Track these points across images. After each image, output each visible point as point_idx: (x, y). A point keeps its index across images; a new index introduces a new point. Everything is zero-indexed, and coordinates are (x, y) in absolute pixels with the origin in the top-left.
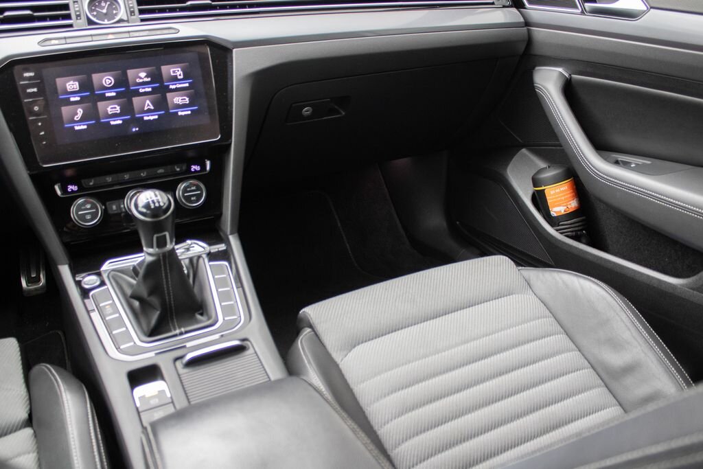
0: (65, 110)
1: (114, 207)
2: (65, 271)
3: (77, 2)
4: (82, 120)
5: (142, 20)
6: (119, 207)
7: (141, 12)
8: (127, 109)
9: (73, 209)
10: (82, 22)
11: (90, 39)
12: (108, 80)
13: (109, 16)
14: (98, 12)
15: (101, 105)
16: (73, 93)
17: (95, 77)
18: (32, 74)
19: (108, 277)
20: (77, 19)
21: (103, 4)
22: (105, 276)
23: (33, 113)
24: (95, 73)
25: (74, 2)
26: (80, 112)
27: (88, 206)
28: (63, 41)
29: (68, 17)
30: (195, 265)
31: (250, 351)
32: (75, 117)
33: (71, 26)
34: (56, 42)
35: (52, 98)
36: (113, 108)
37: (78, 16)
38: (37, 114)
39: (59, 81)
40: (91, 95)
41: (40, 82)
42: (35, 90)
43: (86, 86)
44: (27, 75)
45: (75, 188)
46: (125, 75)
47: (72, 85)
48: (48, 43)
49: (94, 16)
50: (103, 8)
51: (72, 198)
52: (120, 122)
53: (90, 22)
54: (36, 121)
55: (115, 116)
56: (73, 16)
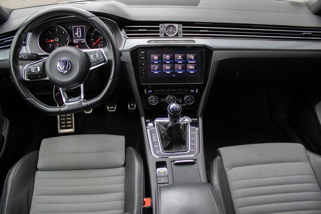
0: (152, 66)
1: (162, 100)
2: (143, 119)
4: (157, 70)
5: (183, 36)
6: (164, 100)
7: (184, 32)
8: (173, 68)
9: (149, 98)
10: (163, 34)
11: (164, 42)
12: (168, 57)
13: (172, 33)
14: (169, 31)
15: (164, 65)
16: (156, 60)
17: (164, 55)
18: (143, 52)
19: (156, 124)
20: (161, 34)
21: (171, 28)
22: (155, 124)
23: (141, 65)
24: (164, 54)
25: (161, 27)
26: (157, 67)
27: (154, 99)
28: (155, 42)
29: (158, 32)
30: (185, 126)
31: (196, 164)
32: (155, 68)
33: (159, 36)
34: (153, 42)
35: (149, 61)
36: (168, 67)
37: (162, 32)
38: (143, 66)
39: (152, 56)
40: (161, 62)
41: (145, 55)
42: (144, 58)
43: (160, 58)
44: (142, 52)
45: (151, 91)
46: (174, 56)
47: (156, 58)
48: (150, 42)
49: (167, 32)
50: (170, 30)
51: (149, 95)
52: (169, 72)
53: (165, 35)
54: (143, 68)
55: (168, 70)
56: (160, 32)
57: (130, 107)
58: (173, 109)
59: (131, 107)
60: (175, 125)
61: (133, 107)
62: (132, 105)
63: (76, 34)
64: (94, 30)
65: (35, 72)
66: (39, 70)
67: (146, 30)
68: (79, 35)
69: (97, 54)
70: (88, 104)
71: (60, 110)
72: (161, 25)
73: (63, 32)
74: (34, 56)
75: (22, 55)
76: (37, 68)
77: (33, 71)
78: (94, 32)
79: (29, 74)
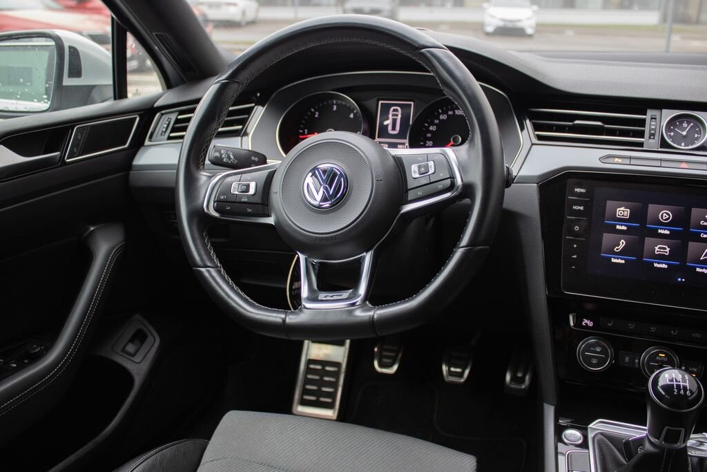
0: (607, 238)
1: (627, 359)
2: (549, 412)
3: (655, 119)
4: (622, 253)
6: (632, 361)
8: (678, 253)
9: (581, 346)
10: (654, 143)
11: (658, 163)
12: (665, 214)
13: (688, 139)
14: (676, 133)
15: (648, 241)
16: (622, 221)
17: (652, 208)
18: (583, 191)
19: (593, 438)
20: (650, 138)
21: (685, 125)
22: (591, 435)
23: (571, 232)
24: (651, 203)
25: (652, 118)
26: (623, 243)
27: (598, 349)
28: (627, 161)
29: (641, 134)
32: (616, 248)
33: (641, 144)
34: (620, 161)
35: (598, 221)
36: (662, 249)
37: (652, 135)
38: (576, 234)
39: (610, 204)
40: (641, 227)
41: (588, 200)
42: (582, 208)
43: (638, 216)
44: (578, 190)
45: (590, 324)
46: (688, 213)
47: (623, 212)
48: (610, 160)
49: (670, 137)
50: (684, 129)
51: (583, 333)
52: (664, 266)
53: (664, 144)
54: (573, 242)
55: (661, 258)
56: (647, 134)
57: (512, 379)
58: (669, 388)
59: (514, 379)
60: (670, 451)
61: (522, 380)
62: (520, 375)
63: (386, 123)
64: (438, 118)
65: (241, 197)
66: (252, 191)
67: (599, 123)
68: (394, 128)
69: (431, 164)
70: (375, 317)
71: (284, 320)
72: (650, 113)
73: (352, 116)
74: (253, 158)
75: (222, 152)
76: (248, 186)
77: (235, 191)
78: (437, 121)
79: (222, 197)
